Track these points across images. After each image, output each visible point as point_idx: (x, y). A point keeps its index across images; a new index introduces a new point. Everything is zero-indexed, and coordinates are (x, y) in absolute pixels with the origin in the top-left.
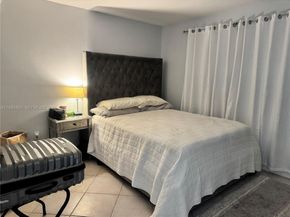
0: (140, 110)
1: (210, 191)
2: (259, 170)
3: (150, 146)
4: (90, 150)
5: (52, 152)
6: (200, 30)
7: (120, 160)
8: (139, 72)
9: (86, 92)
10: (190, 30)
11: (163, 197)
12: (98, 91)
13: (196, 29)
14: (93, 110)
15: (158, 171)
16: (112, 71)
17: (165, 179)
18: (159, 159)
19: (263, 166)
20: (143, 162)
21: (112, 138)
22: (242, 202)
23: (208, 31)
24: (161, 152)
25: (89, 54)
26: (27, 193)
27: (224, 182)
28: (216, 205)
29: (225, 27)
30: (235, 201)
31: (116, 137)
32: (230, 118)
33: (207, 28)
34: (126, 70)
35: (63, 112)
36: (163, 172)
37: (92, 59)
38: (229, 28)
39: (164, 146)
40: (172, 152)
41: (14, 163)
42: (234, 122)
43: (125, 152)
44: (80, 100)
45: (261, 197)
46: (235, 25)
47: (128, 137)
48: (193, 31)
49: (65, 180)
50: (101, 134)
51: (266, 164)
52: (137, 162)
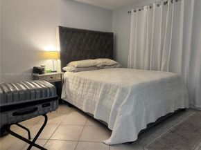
0: (99, 68)
1: (153, 120)
2: (187, 107)
3: (107, 88)
4: (63, 97)
5: (33, 86)
6: (140, 10)
7: (85, 101)
8: (97, 42)
9: (59, 55)
10: (132, 11)
11: (118, 123)
12: (68, 55)
13: (137, 10)
14: (64, 68)
15: (113, 105)
16: (78, 41)
17: (119, 110)
18: (114, 96)
19: (190, 104)
20: (102, 100)
21: (79, 86)
22: (177, 128)
23: (146, 10)
24: (115, 91)
25: (61, 28)
26: (14, 114)
27: (163, 114)
28: (158, 131)
29: (158, 6)
30: (172, 128)
31: (81, 84)
32: (165, 70)
33: (145, 7)
34: (87, 41)
35: (43, 69)
36: (117, 105)
37: (63, 32)
38: (161, 7)
39: (118, 86)
40: (124, 90)
41: (4, 92)
42: (168, 72)
43: (89, 94)
44: (55, 61)
45: (192, 125)
46: (166, 3)
47: (90, 84)
48: (135, 11)
49: (43, 106)
50: (70, 84)
51: (192, 103)
52: (98, 101)
